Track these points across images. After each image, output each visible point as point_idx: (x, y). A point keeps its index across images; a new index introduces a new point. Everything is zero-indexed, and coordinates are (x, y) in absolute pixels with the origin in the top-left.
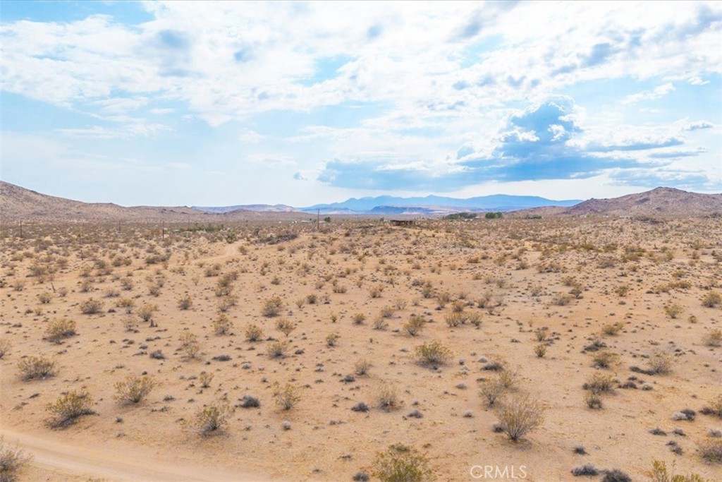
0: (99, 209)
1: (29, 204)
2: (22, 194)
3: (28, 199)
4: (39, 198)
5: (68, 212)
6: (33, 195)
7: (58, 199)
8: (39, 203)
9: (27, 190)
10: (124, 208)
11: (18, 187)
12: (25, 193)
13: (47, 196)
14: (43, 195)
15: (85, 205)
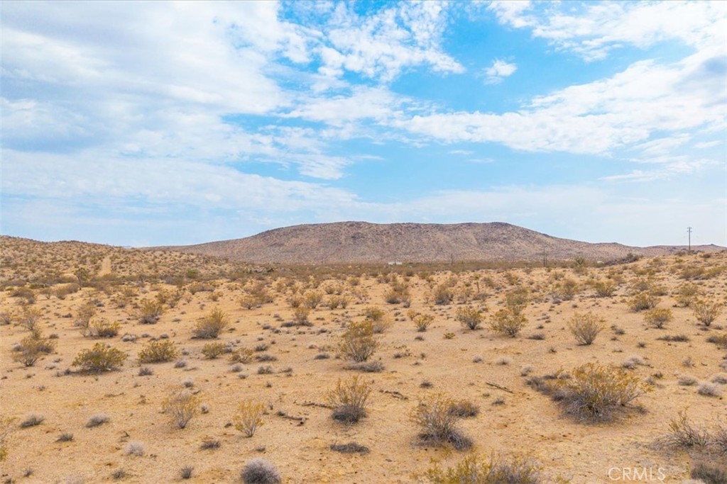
0: (600, 249)
1: (539, 246)
2: (534, 238)
3: (539, 242)
4: (548, 240)
5: (569, 252)
6: (545, 238)
7: (566, 240)
8: (547, 245)
9: (540, 234)
10: (628, 247)
11: (533, 232)
12: (538, 236)
13: (556, 238)
14: (552, 238)
15: (588, 245)
